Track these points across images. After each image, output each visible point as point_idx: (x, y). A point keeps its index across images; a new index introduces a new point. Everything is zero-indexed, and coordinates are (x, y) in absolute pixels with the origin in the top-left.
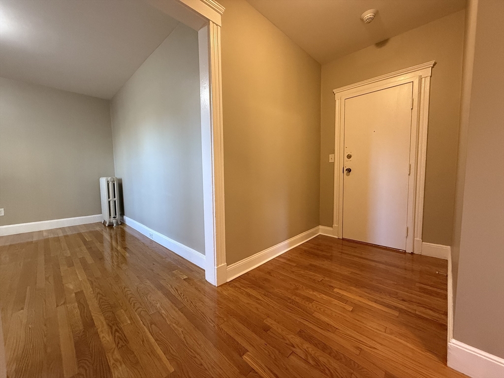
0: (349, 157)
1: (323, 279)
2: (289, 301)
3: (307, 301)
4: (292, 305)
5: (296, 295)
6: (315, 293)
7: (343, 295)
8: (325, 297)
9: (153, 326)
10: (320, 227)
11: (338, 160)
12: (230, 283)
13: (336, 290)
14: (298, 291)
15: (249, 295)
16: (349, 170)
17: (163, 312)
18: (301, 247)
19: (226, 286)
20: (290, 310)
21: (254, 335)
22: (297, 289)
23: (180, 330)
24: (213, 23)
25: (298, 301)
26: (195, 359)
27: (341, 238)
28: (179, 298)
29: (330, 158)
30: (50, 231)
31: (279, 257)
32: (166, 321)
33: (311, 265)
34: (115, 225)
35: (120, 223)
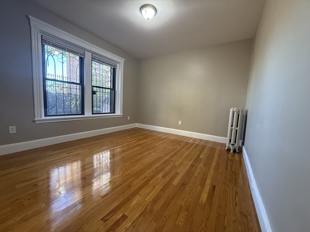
34: (232, 151)
35: (237, 151)
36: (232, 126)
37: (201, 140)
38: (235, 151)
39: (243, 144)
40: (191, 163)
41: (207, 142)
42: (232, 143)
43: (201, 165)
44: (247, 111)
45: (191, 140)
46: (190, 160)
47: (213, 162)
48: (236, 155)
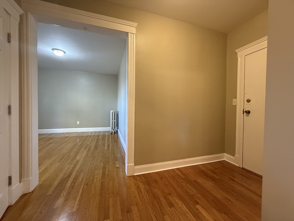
0: (249, 101)
1: (194, 195)
2: (157, 200)
3: (169, 205)
4: (156, 203)
5: (165, 198)
6: (179, 202)
7: (200, 212)
8: (184, 208)
9: (86, 185)
10: (225, 154)
11: (240, 104)
12: (135, 176)
13: (198, 206)
14: (169, 196)
15: (138, 187)
16: (248, 112)
17: (95, 180)
18: (199, 166)
19: (132, 177)
20: (152, 206)
21: (120, 211)
22: (170, 194)
23: (93, 192)
24: (131, 33)
25: (163, 203)
26: (86, 210)
27: (242, 167)
28: (106, 177)
29: (233, 102)
30: (92, 132)
31: (178, 169)
32: (92, 185)
33: (195, 181)
34: (113, 133)
35: (116, 132)
36: (112, 120)
37: (96, 132)
38: (115, 133)
39: (118, 128)
40: (95, 142)
41: (99, 132)
42: (113, 129)
43: (101, 141)
44: (118, 112)
45: (89, 133)
46: (94, 141)
47: (106, 139)
48: (116, 134)
